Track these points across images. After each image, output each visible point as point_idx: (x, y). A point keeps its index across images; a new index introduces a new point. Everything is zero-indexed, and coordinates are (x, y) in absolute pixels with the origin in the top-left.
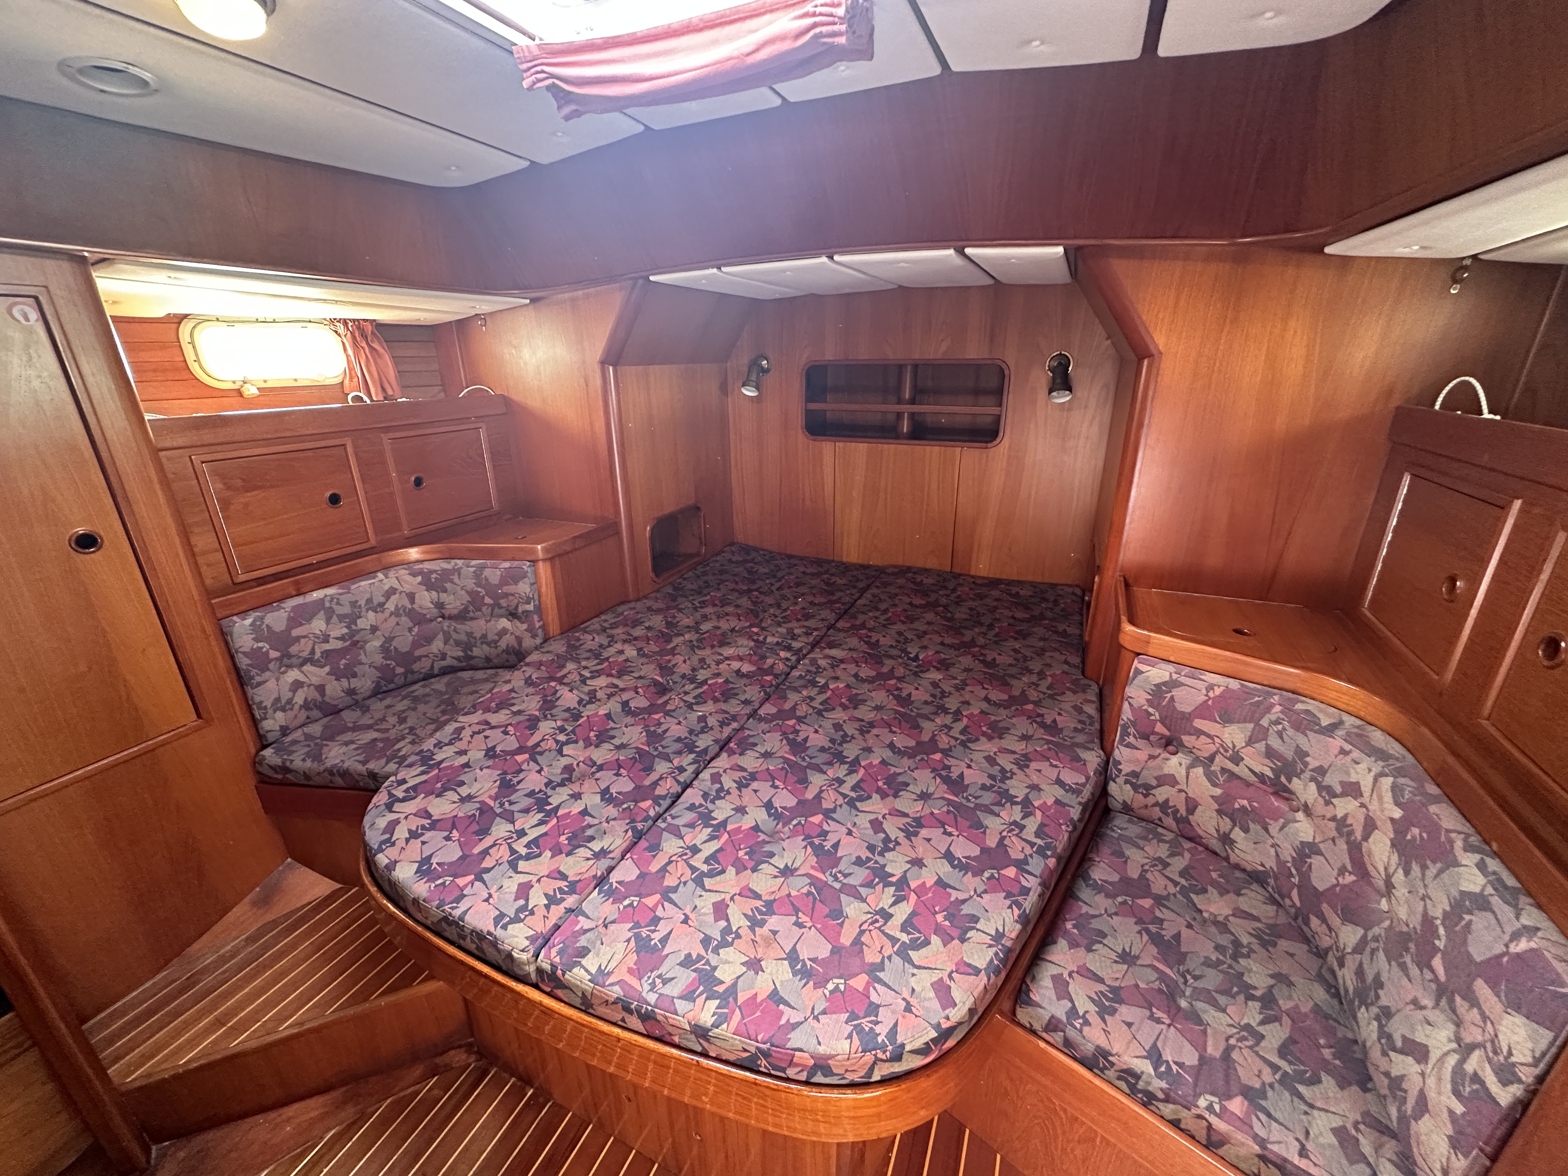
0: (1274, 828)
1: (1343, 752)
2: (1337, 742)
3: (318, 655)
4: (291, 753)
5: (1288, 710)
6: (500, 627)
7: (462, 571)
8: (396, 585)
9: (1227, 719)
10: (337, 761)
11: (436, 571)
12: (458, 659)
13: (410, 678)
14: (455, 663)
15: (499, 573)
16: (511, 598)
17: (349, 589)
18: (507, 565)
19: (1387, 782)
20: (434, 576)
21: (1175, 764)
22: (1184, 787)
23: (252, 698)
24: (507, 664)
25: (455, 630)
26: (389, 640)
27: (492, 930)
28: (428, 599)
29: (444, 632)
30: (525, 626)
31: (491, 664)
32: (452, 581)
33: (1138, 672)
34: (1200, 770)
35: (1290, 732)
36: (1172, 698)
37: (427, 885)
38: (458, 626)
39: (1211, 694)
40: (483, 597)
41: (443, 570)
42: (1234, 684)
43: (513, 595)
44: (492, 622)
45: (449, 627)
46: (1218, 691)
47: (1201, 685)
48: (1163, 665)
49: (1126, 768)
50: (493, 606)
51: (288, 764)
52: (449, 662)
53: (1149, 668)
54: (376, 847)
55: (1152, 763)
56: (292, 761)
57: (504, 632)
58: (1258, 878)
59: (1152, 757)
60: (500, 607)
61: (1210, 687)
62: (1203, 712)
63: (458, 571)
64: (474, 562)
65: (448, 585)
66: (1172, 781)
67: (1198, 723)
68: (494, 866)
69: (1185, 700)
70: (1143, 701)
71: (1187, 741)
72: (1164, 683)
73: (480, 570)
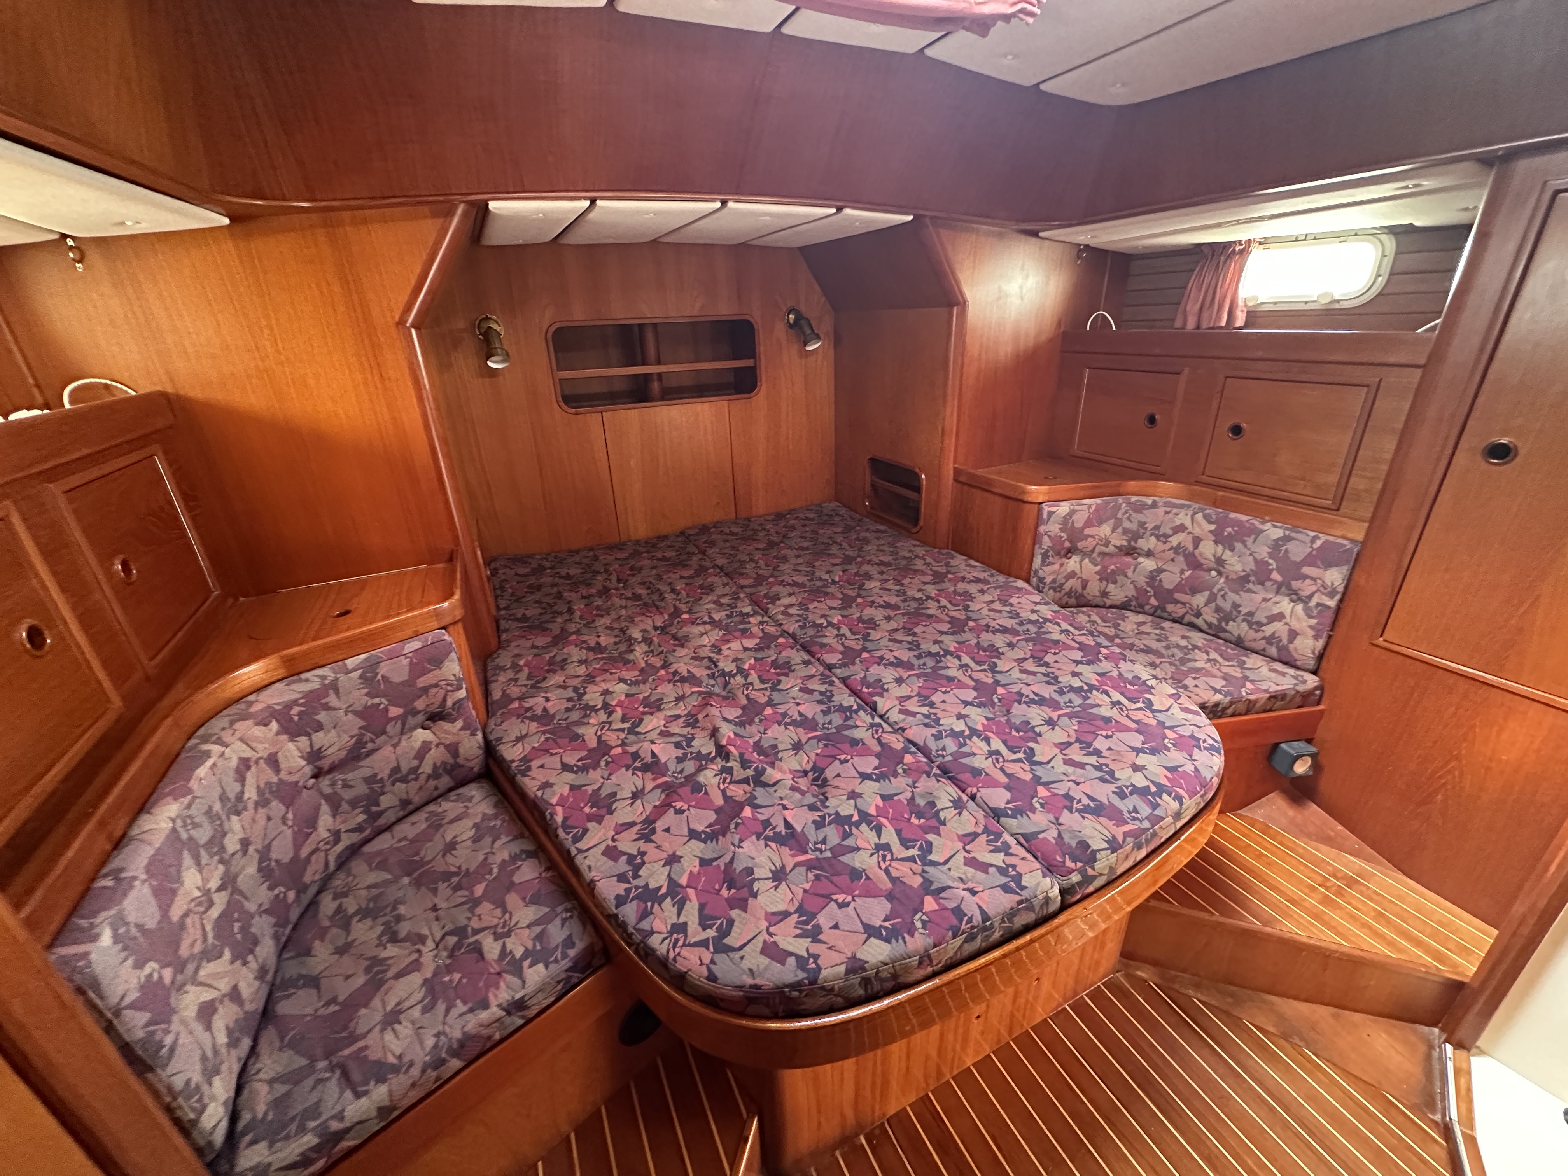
0: (1130, 573)
1: (1167, 513)
2: (1161, 511)
3: (211, 936)
5: (1129, 504)
6: (417, 745)
7: (340, 684)
8: (249, 753)
9: (1100, 523)
10: (430, 1042)
11: (295, 702)
12: (359, 829)
13: (306, 898)
14: (356, 838)
15: (406, 662)
16: (434, 690)
17: (190, 791)
18: (416, 644)
19: (1199, 516)
20: (296, 710)
21: (1073, 563)
22: (1080, 575)
24: (436, 793)
25: (346, 786)
26: (264, 854)
28: (297, 753)
29: (328, 798)
30: (459, 724)
31: (411, 807)
32: (327, 708)
33: (1051, 514)
34: (1087, 560)
35: (1134, 515)
36: (1072, 522)
38: (350, 776)
39: (1090, 512)
40: (386, 710)
41: (307, 695)
42: (1098, 501)
43: (436, 685)
44: (404, 743)
45: (333, 785)
46: (1093, 507)
47: (1085, 508)
48: (1062, 503)
49: (1048, 580)
50: (403, 718)
51: (335, 1126)
52: (346, 841)
53: (1056, 509)
55: (1062, 569)
57: (426, 747)
58: (1124, 606)
59: (1062, 565)
60: (415, 713)
61: (1090, 507)
62: (1089, 523)
63: (334, 686)
64: (351, 663)
65: (322, 716)
66: (1073, 575)
67: (1087, 531)
68: (923, 877)
69: (1079, 520)
70: (1057, 530)
71: (1080, 545)
72: (1068, 514)
73: (372, 667)
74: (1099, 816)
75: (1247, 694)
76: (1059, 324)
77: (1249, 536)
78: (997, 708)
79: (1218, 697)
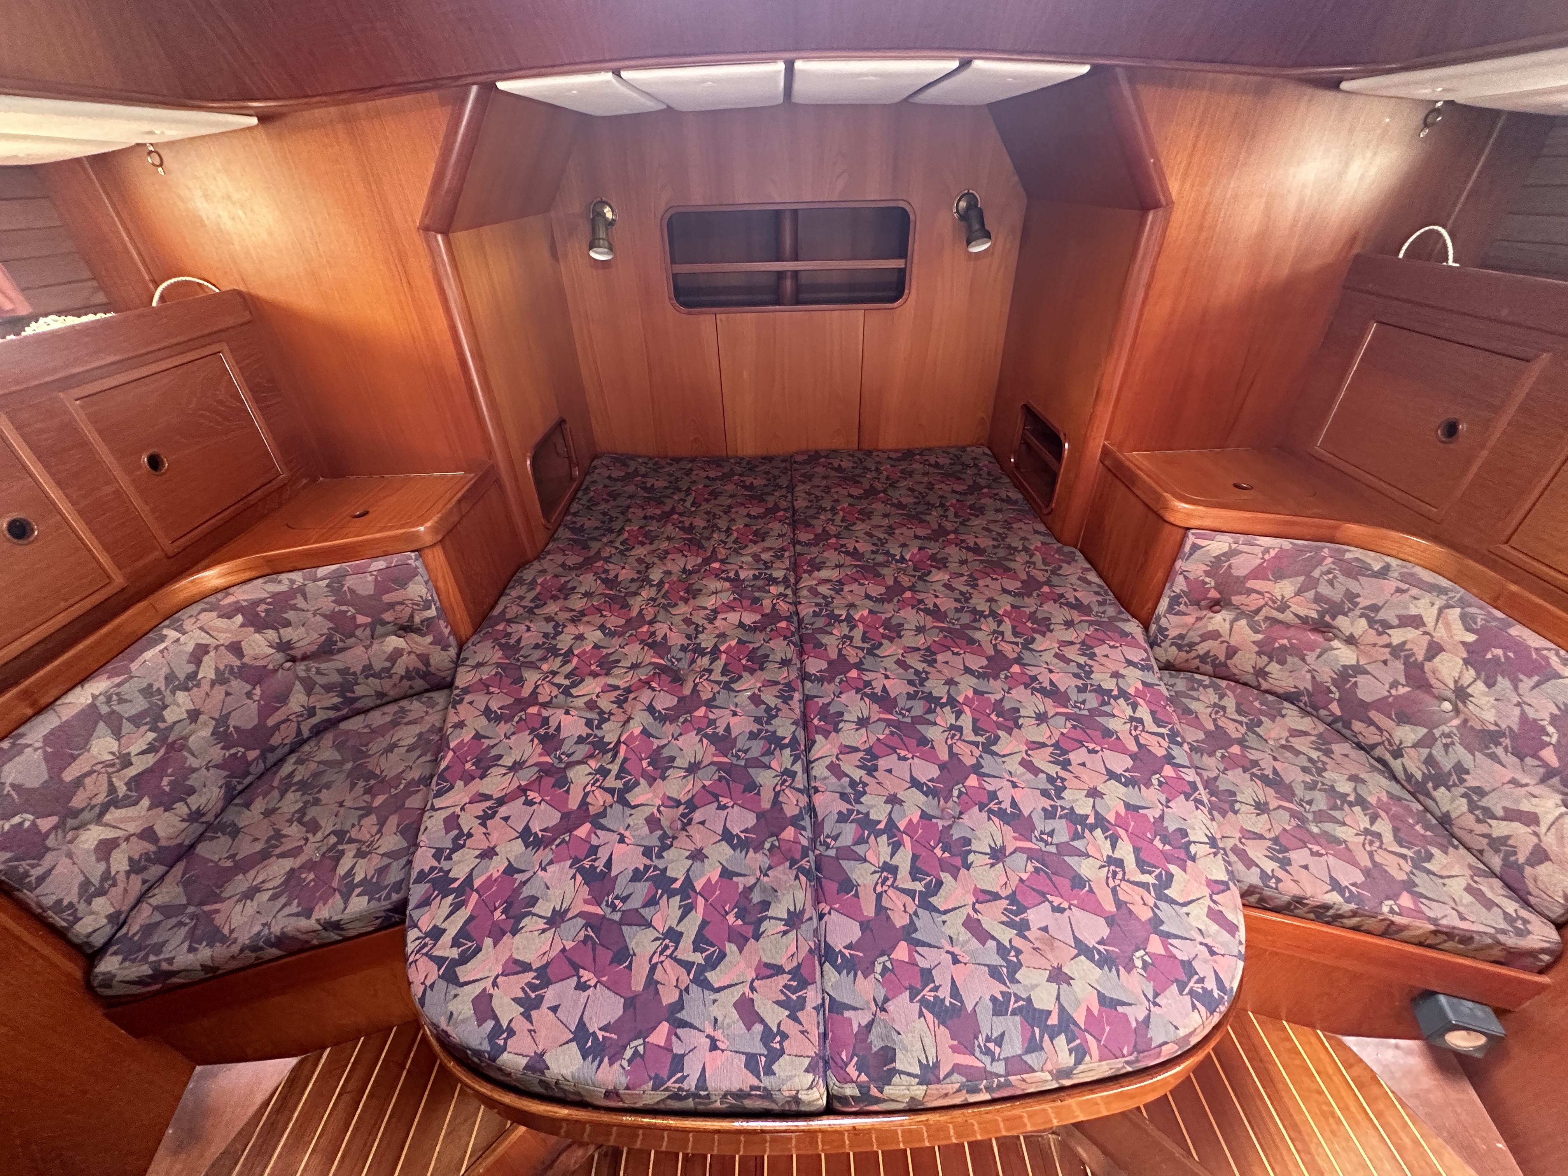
0: (1311, 657)
1: (1399, 590)
2: (1391, 584)
3: (122, 789)
4: (158, 948)
5: (1339, 561)
6: (390, 649)
7: (307, 589)
8: (206, 640)
9: (1279, 576)
10: (257, 928)
11: (262, 601)
12: (335, 708)
13: (272, 758)
14: (332, 714)
15: (370, 578)
16: (398, 608)
17: (128, 671)
18: (380, 564)
19: (1454, 614)
20: (262, 607)
21: (1220, 621)
22: (1227, 639)
23: (39, 905)
24: (411, 692)
25: (319, 672)
26: (222, 720)
27: (756, 1082)
28: (264, 643)
29: (302, 680)
30: (429, 639)
31: (384, 700)
32: (295, 608)
33: (1195, 548)
34: (1244, 622)
35: (1341, 578)
36: (1230, 566)
37: (616, 1066)
38: (323, 666)
39: (1267, 557)
40: (354, 618)
41: (274, 595)
42: (1286, 544)
43: (402, 603)
44: (375, 646)
45: (308, 670)
46: (1273, 553)
47: (1258, 550)
48: (1220, 537)
49: (1173, 633)
50: (372, 626)
51: (165, 966)
52: (321, 716)
53: (1209, 542)
54: (486, 1046)
55: (1200, 624)
56: (170, 961)
57: (397, 653)
58: (1291, 698)
59: (1199, 619)
60: (384, 623)
61: (1267, 551)
62: (1258, 573)
63: (302, 591)
64: (322, 571)
65: (290, 615)
66: (1215, 635)
67: (1251, 584)
68: (681, 996)
69: (1242, 566)
70: (1200, 573)
71: (1236, 599)
72: (1224, 554)
73: (337, 580)
74: (943, 1022)
75: (1392, 911)
76: (1353, 240)
77: (1530, 676)
78: (950, 803)
79: (1334, 898)
